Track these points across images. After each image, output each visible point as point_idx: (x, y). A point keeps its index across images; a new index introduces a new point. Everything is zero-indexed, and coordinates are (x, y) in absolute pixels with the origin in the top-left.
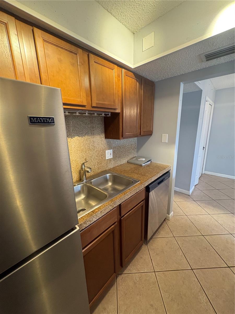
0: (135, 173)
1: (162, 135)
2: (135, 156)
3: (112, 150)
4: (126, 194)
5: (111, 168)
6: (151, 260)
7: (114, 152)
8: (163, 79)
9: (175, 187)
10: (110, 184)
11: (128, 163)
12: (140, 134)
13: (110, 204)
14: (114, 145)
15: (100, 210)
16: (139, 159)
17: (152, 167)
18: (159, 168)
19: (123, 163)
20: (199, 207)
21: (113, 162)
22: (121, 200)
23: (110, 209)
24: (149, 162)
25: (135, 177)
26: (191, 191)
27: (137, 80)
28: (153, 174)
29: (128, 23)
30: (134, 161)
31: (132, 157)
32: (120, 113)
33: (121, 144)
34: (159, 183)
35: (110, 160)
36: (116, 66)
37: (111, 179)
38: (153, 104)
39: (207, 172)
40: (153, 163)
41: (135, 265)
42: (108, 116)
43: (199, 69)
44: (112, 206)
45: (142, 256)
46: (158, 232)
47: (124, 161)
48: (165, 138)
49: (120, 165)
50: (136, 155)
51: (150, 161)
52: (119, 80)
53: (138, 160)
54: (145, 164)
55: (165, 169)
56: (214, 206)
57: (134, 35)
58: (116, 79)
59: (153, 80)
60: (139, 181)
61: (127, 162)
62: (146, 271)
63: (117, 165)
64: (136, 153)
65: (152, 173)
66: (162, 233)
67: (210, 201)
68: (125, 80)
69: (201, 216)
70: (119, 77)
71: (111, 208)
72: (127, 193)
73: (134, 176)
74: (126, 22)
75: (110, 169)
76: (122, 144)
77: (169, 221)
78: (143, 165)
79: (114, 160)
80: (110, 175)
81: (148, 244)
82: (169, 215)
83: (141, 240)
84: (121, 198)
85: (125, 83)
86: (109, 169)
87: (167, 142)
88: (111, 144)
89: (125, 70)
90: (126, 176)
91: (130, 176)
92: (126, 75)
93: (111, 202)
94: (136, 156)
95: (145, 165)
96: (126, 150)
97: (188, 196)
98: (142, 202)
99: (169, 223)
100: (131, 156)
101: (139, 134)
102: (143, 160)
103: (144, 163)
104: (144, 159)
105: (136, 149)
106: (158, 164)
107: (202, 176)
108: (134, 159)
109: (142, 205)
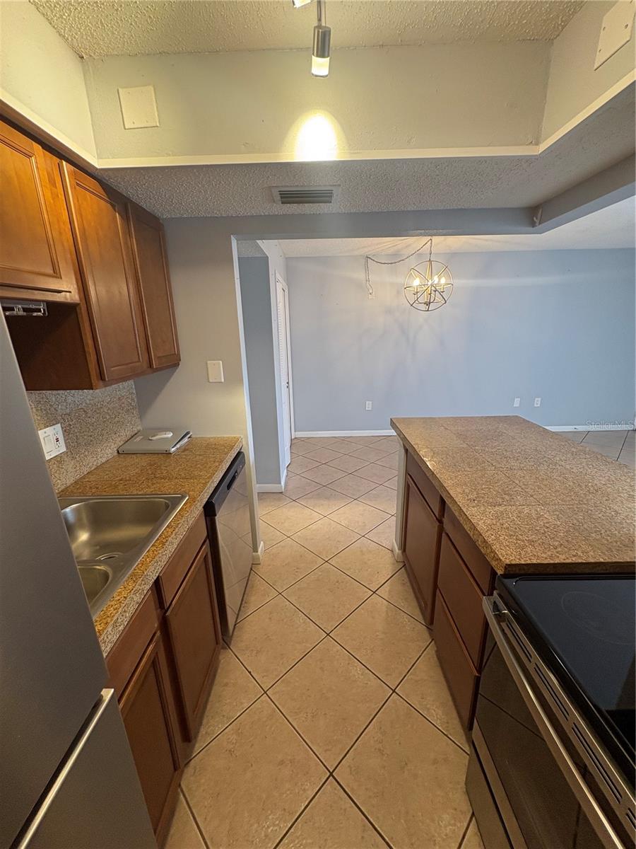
0: (162, 479)
1: (207, 363)
2: (135, 430)
3: (59, 425)
4: (168, 542)
5: (69, 483)
6: (250, 672)
7: (66, 432)
8: (185, 216)
9: (257, 483)
10: (84, 536)
11: (122, 456)
12: (151, 365)
13: (135, 589)
14: (61, 409)
15: (109, 619)
16: (154, 436)
17: (198, 451)
18: (214, 448)
19: (104, 460)
20: (307, 511)
21: (70, 465)
22: (159, 563)
23: (137, 603)
24: (186, 440)
25: (168, 488)
26: (283, 483)
27: (113, 206)
28: (210, 467)
29: (61, 16)
30: (138, 444)
31: (129, 434)
32: (78, 304)
33: (88, 402)
34: (229, 486)
35: (58, 459)
36: (37, 148)
37: (85, 520)
38: (167, 279)
39: (300, 434)
40: (196, 438)
41: (217, 712)
42: (35, 314)
43: (267, 214)
44: (140, 591)
45: (225, 681)
46: (246, 603)
47: (106, 452)
48: (217, 370)
49: (97, 468)
50: (139, 428)
51: (189, 436)
52: (55, 196)
53: (153, 438)
54: (178, 446)
55: (232, 447)
56: (328, 498)
57: (83, 62)
58: (48, 194)
59: (158, 214)
60: (185, 497)
61: (116, 453)
62: (246, 705)
63: (86, 470)
64: (139, 423)
65: (208, 466)
66: (254, 600)
67: (319, 491)
68: (78, 201)
69: (314, 527)
70: (54, 185)
71: (138, 598)
72: (170, 539)
73: (162, 489)
74: (52, 12)
75: (66, 488)
76: (90, 400)
77: (260, 566)
78: (173, 449)
79: (73, 458)
80: (77, 508)
81: (230, 642)
82: (257, 552)
83: (217, 643)
84: (156, 558)
85: (80, 210)
86: (62, 491)
87: (223, 380)
88: (51, 405)
89: (72, 168)
90: (137, 495)
91: (149, 491)
92: (78, 184)
93: (134, 581)
94: (139, 431)
95: (177, 449)
96: (108, 417)
97: (281, 495)
98: (204, 547)
99: (262, 570)
100: (125, 433)
101: (145, 365)
102: (167, 438)
103: (175, 445)
104: (171, 435)
105: (137, 410)
106: (209, 438)
107: (293, 442)
108: (138, 439)
109: (204, 556)
